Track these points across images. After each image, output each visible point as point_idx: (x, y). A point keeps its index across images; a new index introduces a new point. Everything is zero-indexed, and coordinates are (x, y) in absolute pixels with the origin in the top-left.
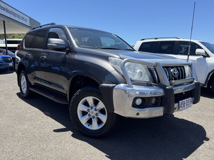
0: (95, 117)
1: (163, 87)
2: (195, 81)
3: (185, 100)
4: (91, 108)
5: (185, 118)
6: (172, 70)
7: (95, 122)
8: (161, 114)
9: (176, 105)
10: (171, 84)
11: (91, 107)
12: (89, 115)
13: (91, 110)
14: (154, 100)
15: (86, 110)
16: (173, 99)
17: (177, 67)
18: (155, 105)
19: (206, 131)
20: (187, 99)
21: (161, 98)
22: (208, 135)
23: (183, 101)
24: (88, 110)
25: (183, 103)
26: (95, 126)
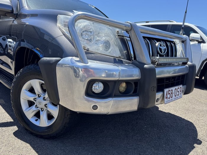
0: (44, 109)
1: (140, 65)
2: (189, 63)
3: (173, 88)
4: (39, 97)
5: (172, 112)
6: (157, 44)
7: (44, 116)
8: (135, 108)
9: (159, 95)
10: (153, 63)
11: (38, 95)
12: (36, 106)
13: (38, 100)
14: (124, 85)
15: (32, 99)
16: (155, 84)
17: (165, 41)
18: (126, 94)
19: (198, 129)
20: (177, 87)
21: (136, 82)
22: (200, 137)
23: (171, 89)
24: (35, 99)
25: (170, 92)
26: (43, 122)
